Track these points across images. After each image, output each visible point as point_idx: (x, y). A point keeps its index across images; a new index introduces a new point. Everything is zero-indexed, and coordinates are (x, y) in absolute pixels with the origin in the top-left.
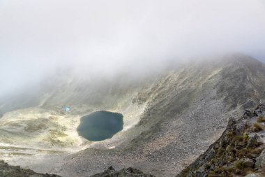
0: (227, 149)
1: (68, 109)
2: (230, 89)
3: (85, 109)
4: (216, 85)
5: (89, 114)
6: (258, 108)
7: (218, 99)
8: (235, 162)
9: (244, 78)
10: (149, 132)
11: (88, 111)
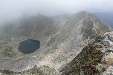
0: (89, 55)
1: (13, 38)
2: (86, 30)
3: (22, 38)
4: (81, 28)
5: (23, 40)
6: (101, 38)
7: (81, 34)
8: (92, 60)
9: (92, 25)
10: (52, 49)
11: (23, 39)
